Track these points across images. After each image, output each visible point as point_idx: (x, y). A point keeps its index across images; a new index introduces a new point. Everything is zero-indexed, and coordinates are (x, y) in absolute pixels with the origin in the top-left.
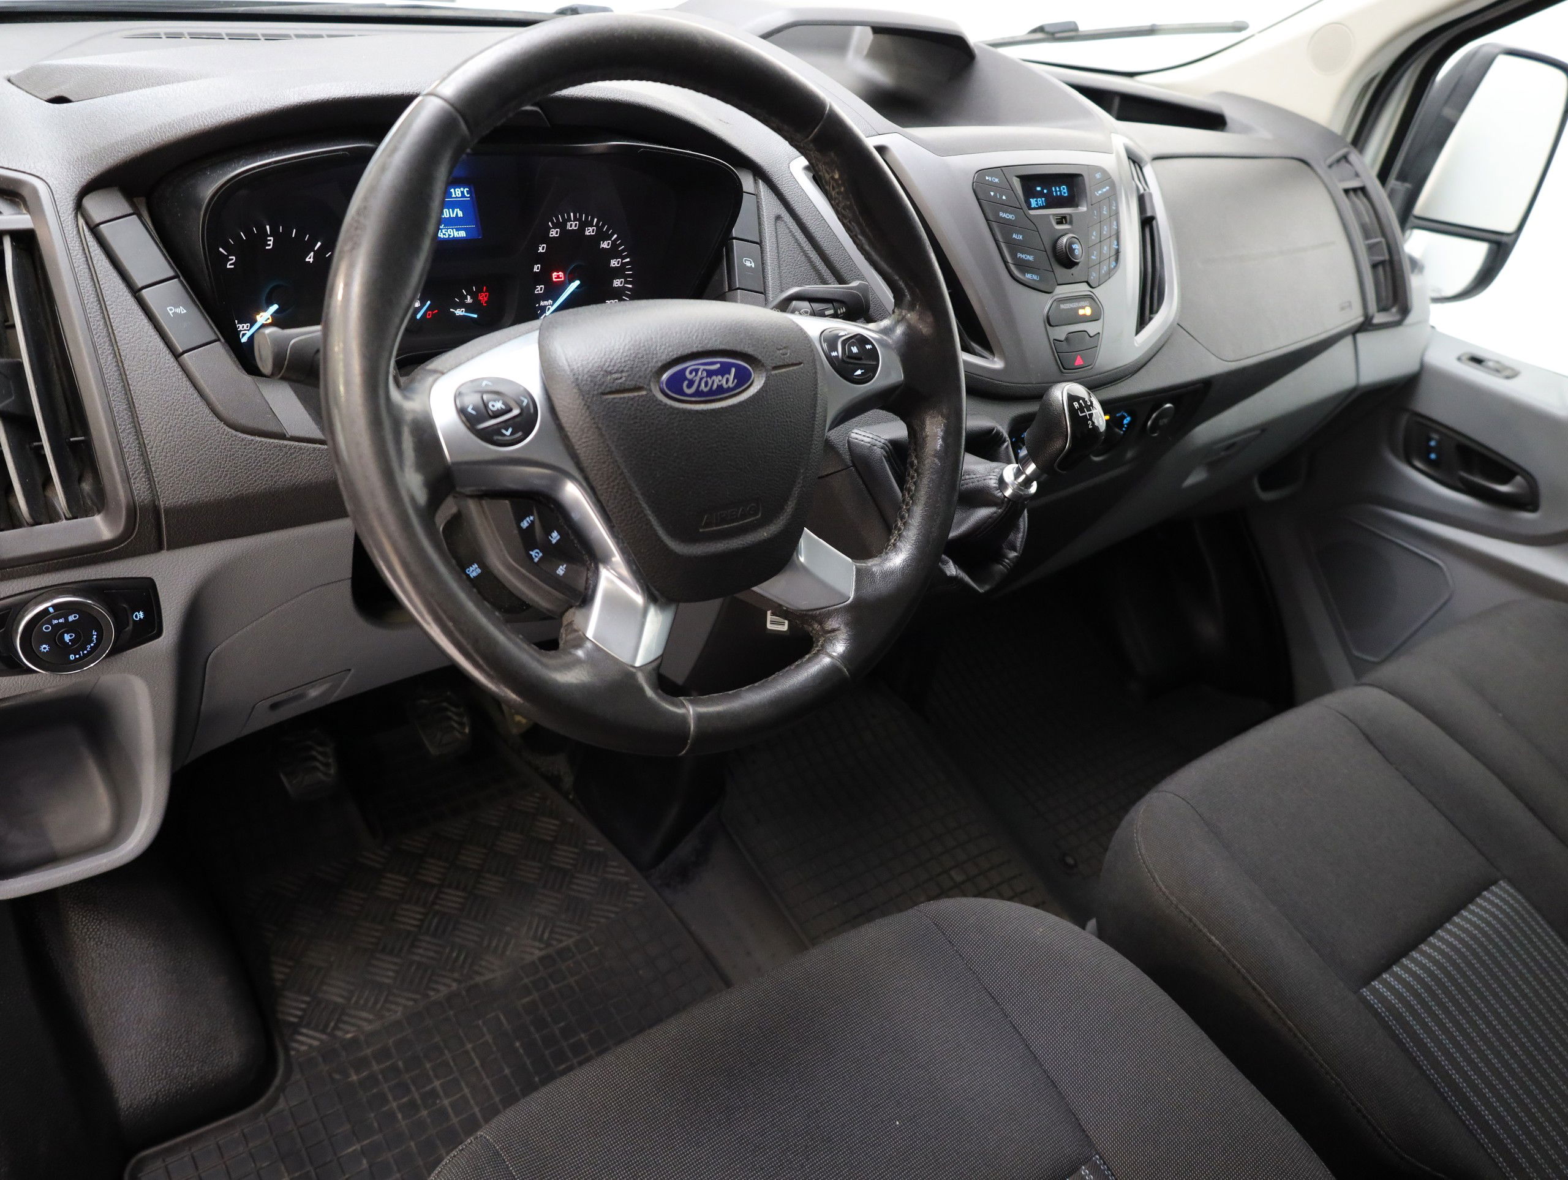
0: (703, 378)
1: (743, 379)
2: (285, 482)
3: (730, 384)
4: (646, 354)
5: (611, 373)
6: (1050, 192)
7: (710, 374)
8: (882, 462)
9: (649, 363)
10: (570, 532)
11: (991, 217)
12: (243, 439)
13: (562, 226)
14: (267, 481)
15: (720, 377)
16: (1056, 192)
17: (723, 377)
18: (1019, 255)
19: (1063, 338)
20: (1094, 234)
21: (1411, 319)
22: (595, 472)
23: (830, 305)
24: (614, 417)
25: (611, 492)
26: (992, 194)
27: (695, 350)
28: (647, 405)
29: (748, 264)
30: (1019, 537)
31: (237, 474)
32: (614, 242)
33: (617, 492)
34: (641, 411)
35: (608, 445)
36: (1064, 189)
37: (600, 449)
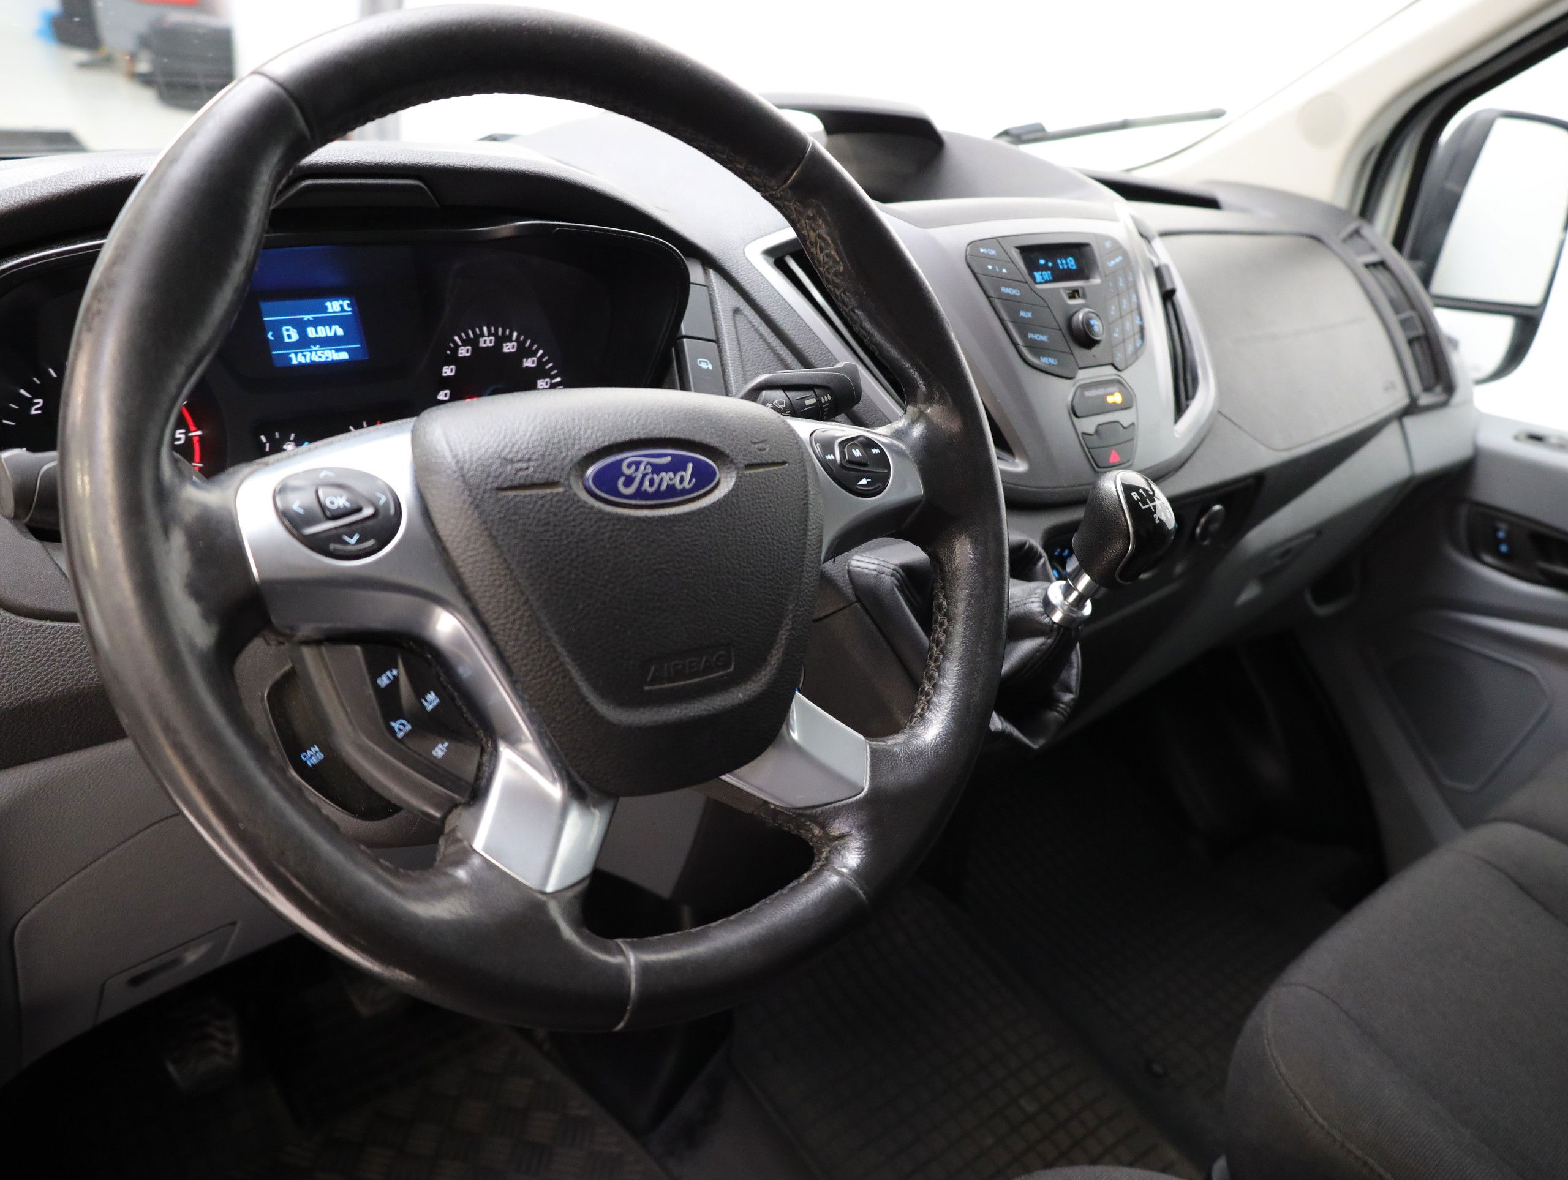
0: (647, 474)
1: (704, 479)
2: (92, 679)
3: (686, 485)
4: (565, 439)
5: (512, 461)
6: (1056, 264)
7: (657, 469)
8: (894, 593)
9: (568, 450)
10: (456, 694)
11: (991, 293)
12: (27, 626)
13: (473, 343)
14: (64, 680)
15: (671, 474)
16: (1062, 264)
17: (675, 474)
18: (1030, 335)
19: (1092, 430)
20: (1113, 308)
21: (1457, 398)
22: (487, 599)
23: (811, 393)
24: (516, 521)
25: (511, 629)
26: (990, 267)
27: (635, 436)
28: (565, 507)
29: (704, 366)
30: (1073, 674)
31: (19, 674)
32: (540, 359)
33: (519, 630)
34: (555, 515)
35: (505, 560)
36: (1071, 261)
37: (494, 566)
